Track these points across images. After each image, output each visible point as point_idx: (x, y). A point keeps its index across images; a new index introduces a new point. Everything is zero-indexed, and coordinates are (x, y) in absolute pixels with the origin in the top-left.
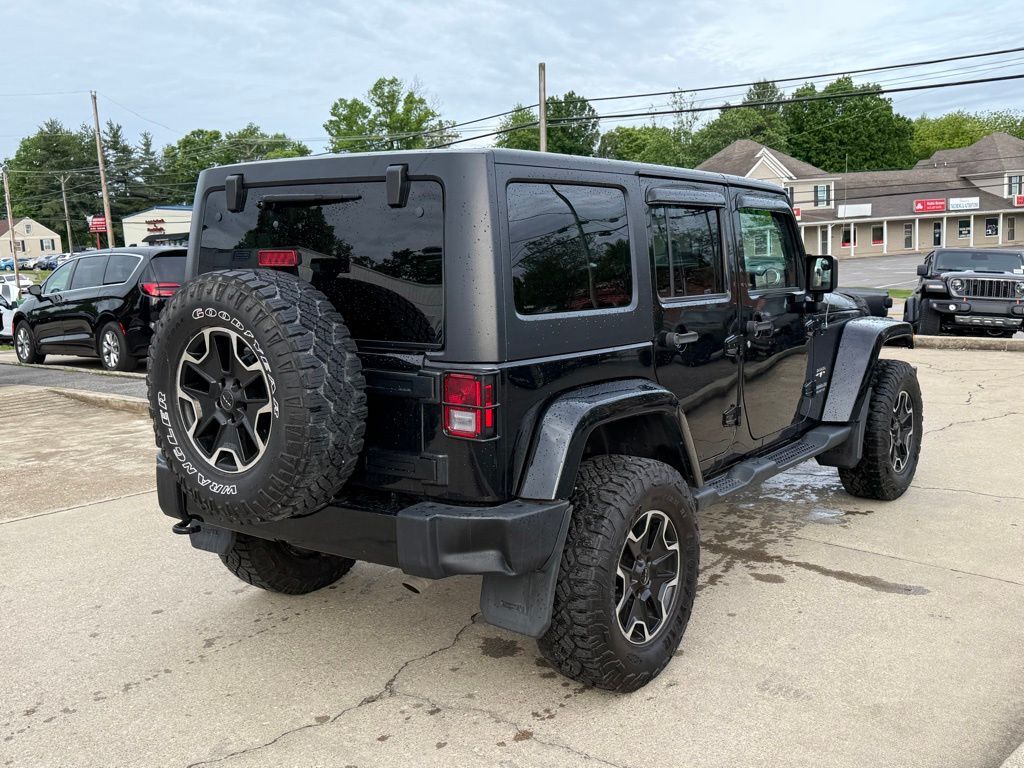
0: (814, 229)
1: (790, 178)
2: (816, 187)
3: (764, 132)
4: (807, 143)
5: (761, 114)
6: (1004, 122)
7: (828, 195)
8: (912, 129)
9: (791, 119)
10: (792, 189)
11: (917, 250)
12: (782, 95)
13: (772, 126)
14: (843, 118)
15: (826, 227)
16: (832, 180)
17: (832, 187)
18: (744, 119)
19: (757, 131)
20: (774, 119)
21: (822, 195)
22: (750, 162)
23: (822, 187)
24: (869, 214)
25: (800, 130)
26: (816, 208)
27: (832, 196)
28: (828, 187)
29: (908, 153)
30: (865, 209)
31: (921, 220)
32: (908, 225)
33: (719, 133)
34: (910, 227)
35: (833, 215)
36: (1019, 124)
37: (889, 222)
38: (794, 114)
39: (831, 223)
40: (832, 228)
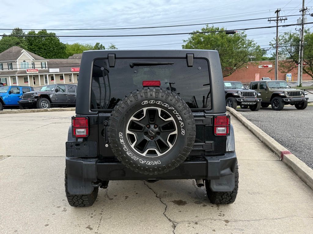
0: (43, 75)
1: (33, 60)
2: (41, 63)
3: (20, 44)
4: (34, 49)
5: (18, 38)
6: (89, 47)
7: (45, 66)
8: (66, 47)
9: (28, 41)
10: (34, 63)
11: (73, 82)
12: (24, 33)
13: (22, 43)
14: (45, 42)
15: (46, 75)
16: (46, 61)
17: (46, 63)
18: (13, 39)
19: (17, 44)
20: (23, 40)
21: (44, 66)
22: (19, 54)
23: (43, 63)
24: (59, 72)
25: (31, 45)
26: (42, 69)
27: (47, 66)
28: (45, 63)
29: (65, 54)
30: (57, 70)
31: (74, 74)
32: (70, 75)
33: (4, 43)
34: (70, 76)
35: (48, 71)
36: (93, 48)
37: (65, 74)
38: (29, 39)
39: (47, 74)
40: (48, 76)
